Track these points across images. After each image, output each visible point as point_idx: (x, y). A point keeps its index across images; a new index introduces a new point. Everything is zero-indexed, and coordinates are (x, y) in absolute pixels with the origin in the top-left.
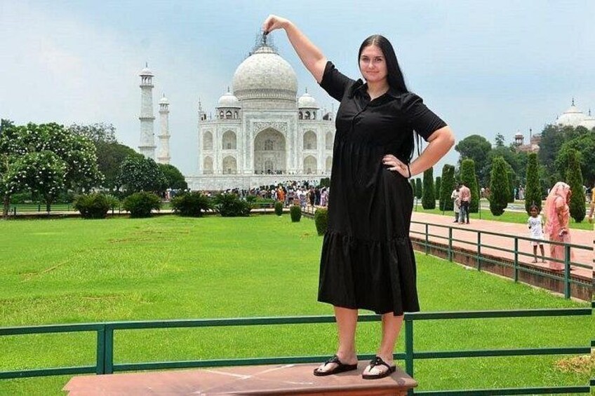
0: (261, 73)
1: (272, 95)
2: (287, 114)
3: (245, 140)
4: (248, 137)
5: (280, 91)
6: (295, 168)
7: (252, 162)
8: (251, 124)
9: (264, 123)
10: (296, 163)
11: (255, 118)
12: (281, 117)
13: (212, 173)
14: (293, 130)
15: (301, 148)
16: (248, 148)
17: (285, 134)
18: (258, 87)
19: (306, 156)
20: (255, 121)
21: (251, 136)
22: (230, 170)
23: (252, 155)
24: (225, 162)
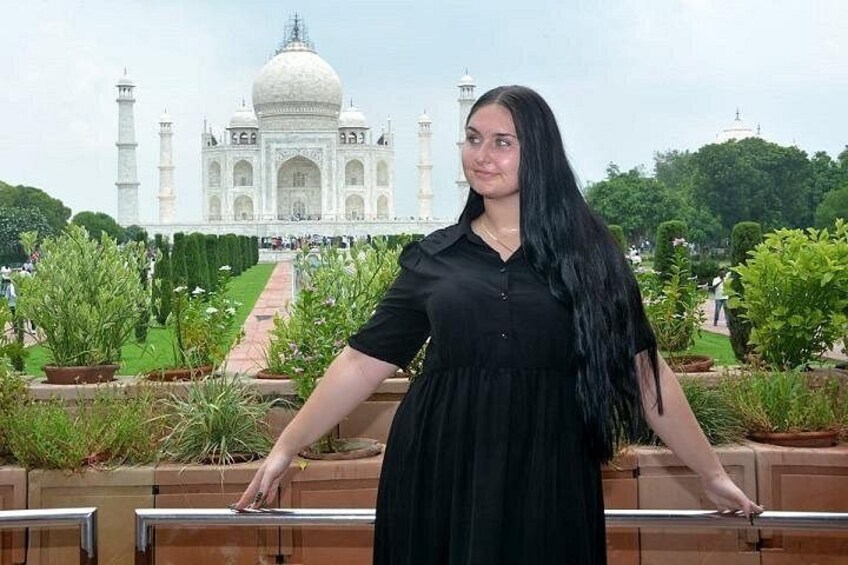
0: (289, 78)
1: (305, 110)
2: (321, 136)
3: (264, 174)
4: (268, 169)
5: (316, 104)
6: (333, 212)
7: (274, 205)
8: (273, 151)
9: (291, 150)
10: (334, 205)
11: (278, 142)
12: (313, 141)
13: (220, 219)
14: (330, 159)
15: (342, 183)
16: (268, 185)
17: (319, 164)
18: (285, 100)
19: (349, 195)
20: (279, 146)
21: (273, 168)
22: (244, 214)
23: (274, 193)
24: (237, 203)
